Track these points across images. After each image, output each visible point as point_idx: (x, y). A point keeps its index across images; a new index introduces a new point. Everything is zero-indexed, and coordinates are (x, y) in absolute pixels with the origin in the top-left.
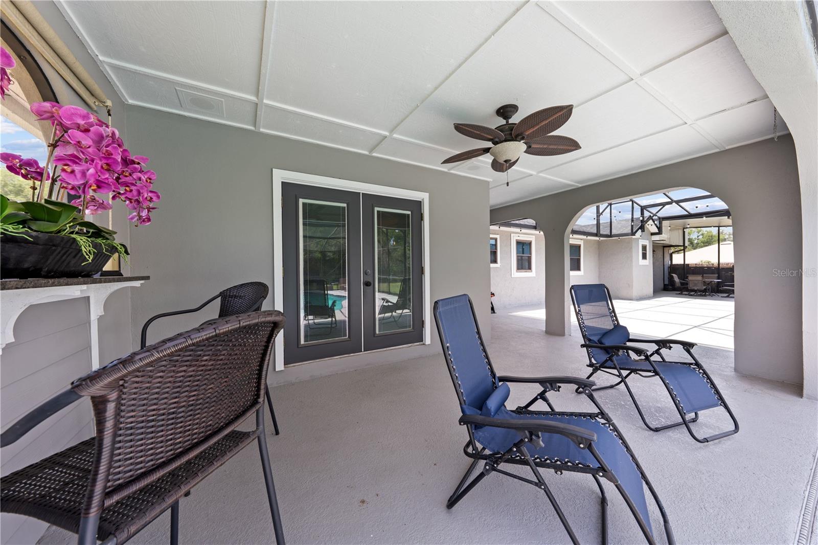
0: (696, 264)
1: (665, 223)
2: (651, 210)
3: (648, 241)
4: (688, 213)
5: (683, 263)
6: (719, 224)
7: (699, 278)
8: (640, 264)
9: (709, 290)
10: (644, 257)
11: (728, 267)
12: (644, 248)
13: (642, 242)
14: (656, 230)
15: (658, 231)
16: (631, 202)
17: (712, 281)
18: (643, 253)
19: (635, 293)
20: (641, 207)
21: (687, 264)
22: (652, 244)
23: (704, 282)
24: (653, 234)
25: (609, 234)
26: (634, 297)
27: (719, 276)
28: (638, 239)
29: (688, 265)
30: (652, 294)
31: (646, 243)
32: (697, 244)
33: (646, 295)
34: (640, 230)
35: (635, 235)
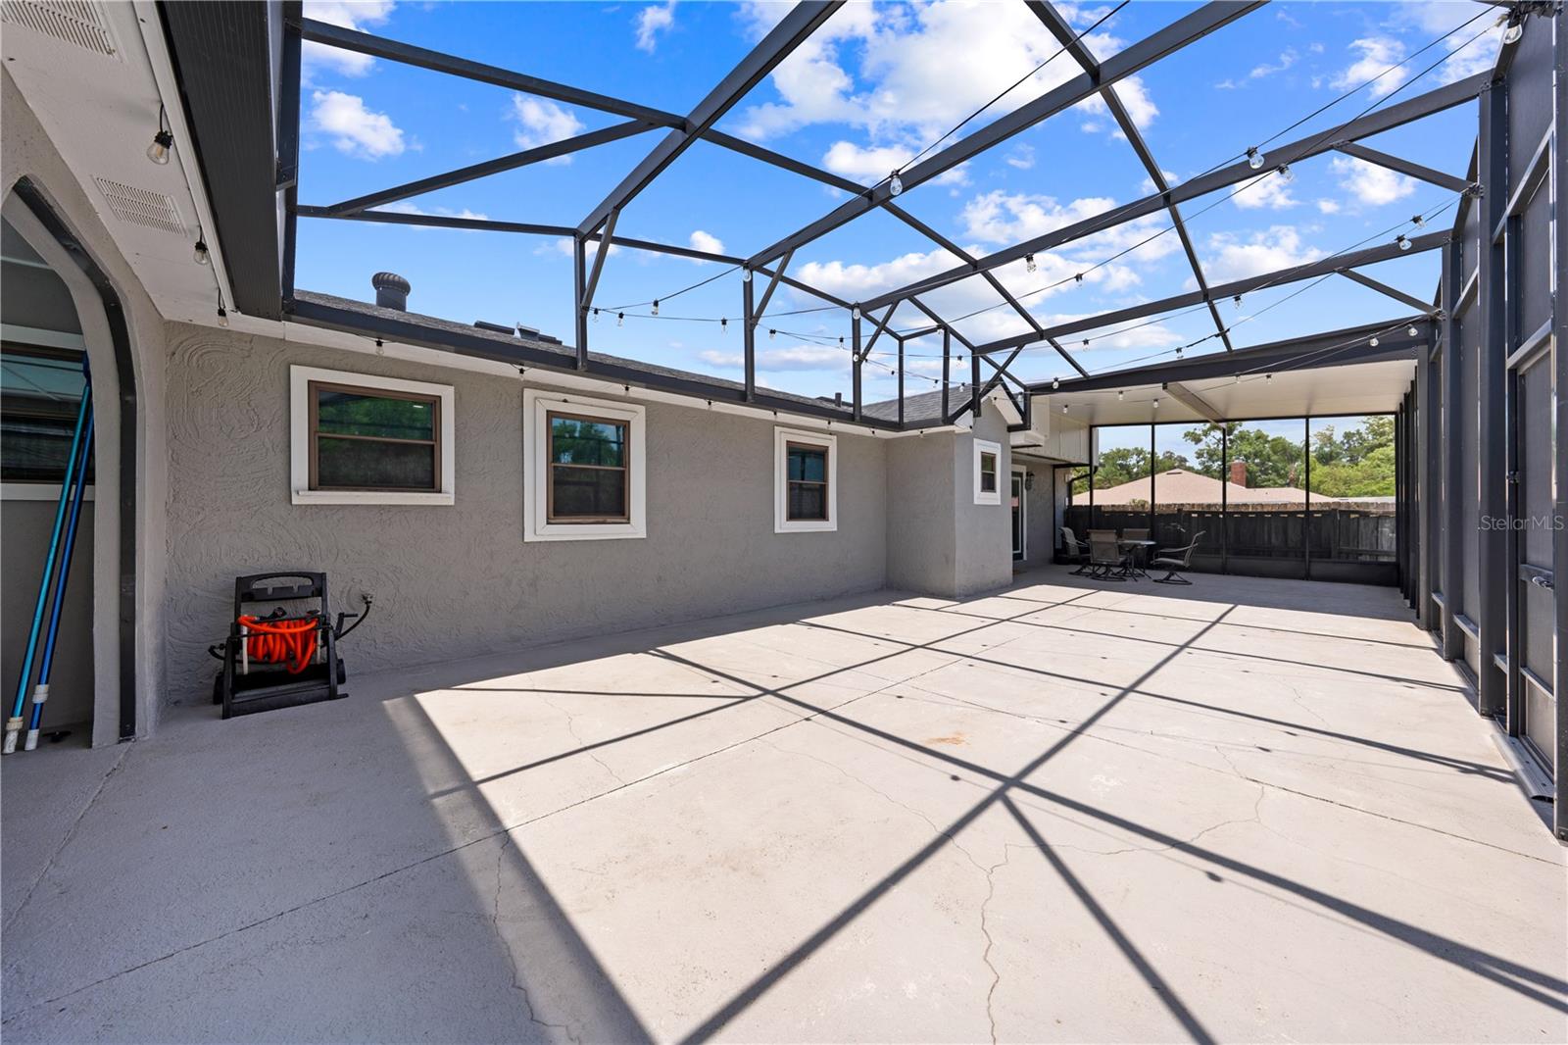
0: (1113, 506)
1: (1037, 401)
2: (994, 356)
3: (999, 445)
4: (1081, 376)
5: (1088, 503)
6: (1154, 418)
7: (1110, 537)
8: (976, 502)
9: (1130, 564)
10: (989, 484)
11: (1169, 512)
12: (988, 461)
13: (980, 447)
14: (1017, 420)
15: (1021, 422)
16: (942, 331)
17: (1135, 545)
18: (983, 474)
19: (960, 578)
20: (973, 349)
21: (1097, 506)
22: (1010, 454)
23: (1120, 547)
24: (1012, 429)
25: (896, 419)
26: (957, 591)
27: (1152, 531)
28: (967, 439)
29: (1099, 507)
30: (1011, 576)
31: (995, 449)
32: (1137, 474)
33: (993, 582)
34: (969, 413)
35: (952, 424)
